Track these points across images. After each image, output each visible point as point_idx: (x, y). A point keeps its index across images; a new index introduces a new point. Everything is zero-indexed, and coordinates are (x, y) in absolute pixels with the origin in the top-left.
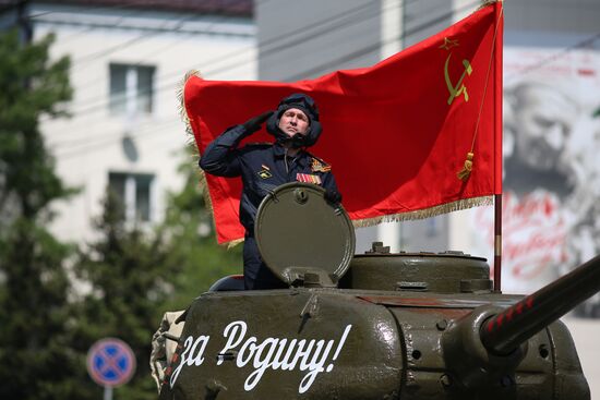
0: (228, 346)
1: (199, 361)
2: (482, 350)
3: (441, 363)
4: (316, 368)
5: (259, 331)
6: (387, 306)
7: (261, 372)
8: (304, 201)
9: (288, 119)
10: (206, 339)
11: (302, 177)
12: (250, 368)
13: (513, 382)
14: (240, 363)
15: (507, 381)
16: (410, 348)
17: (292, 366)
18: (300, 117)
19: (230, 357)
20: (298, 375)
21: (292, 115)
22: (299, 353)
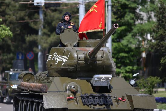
0: (54, 57)
1: (50, 59)
2: (89, 57)
3: (84, 60)
4: (65, 61)
5: (58, 54)
6: (76, 50)
7: (58, 61)
8: (70, 31)
9: (66, 18)
10: (51, 55)
11: (69, 27)
12: (56, 60)
13: (96, 62)
14: (55, 60)
15: (95, 62)
16: (78, 57)
17: (62, 60)
18: (68, 17)
19: (54, 59)
20: (62, 61)
21: (67, 17)
22: (63, 58)
